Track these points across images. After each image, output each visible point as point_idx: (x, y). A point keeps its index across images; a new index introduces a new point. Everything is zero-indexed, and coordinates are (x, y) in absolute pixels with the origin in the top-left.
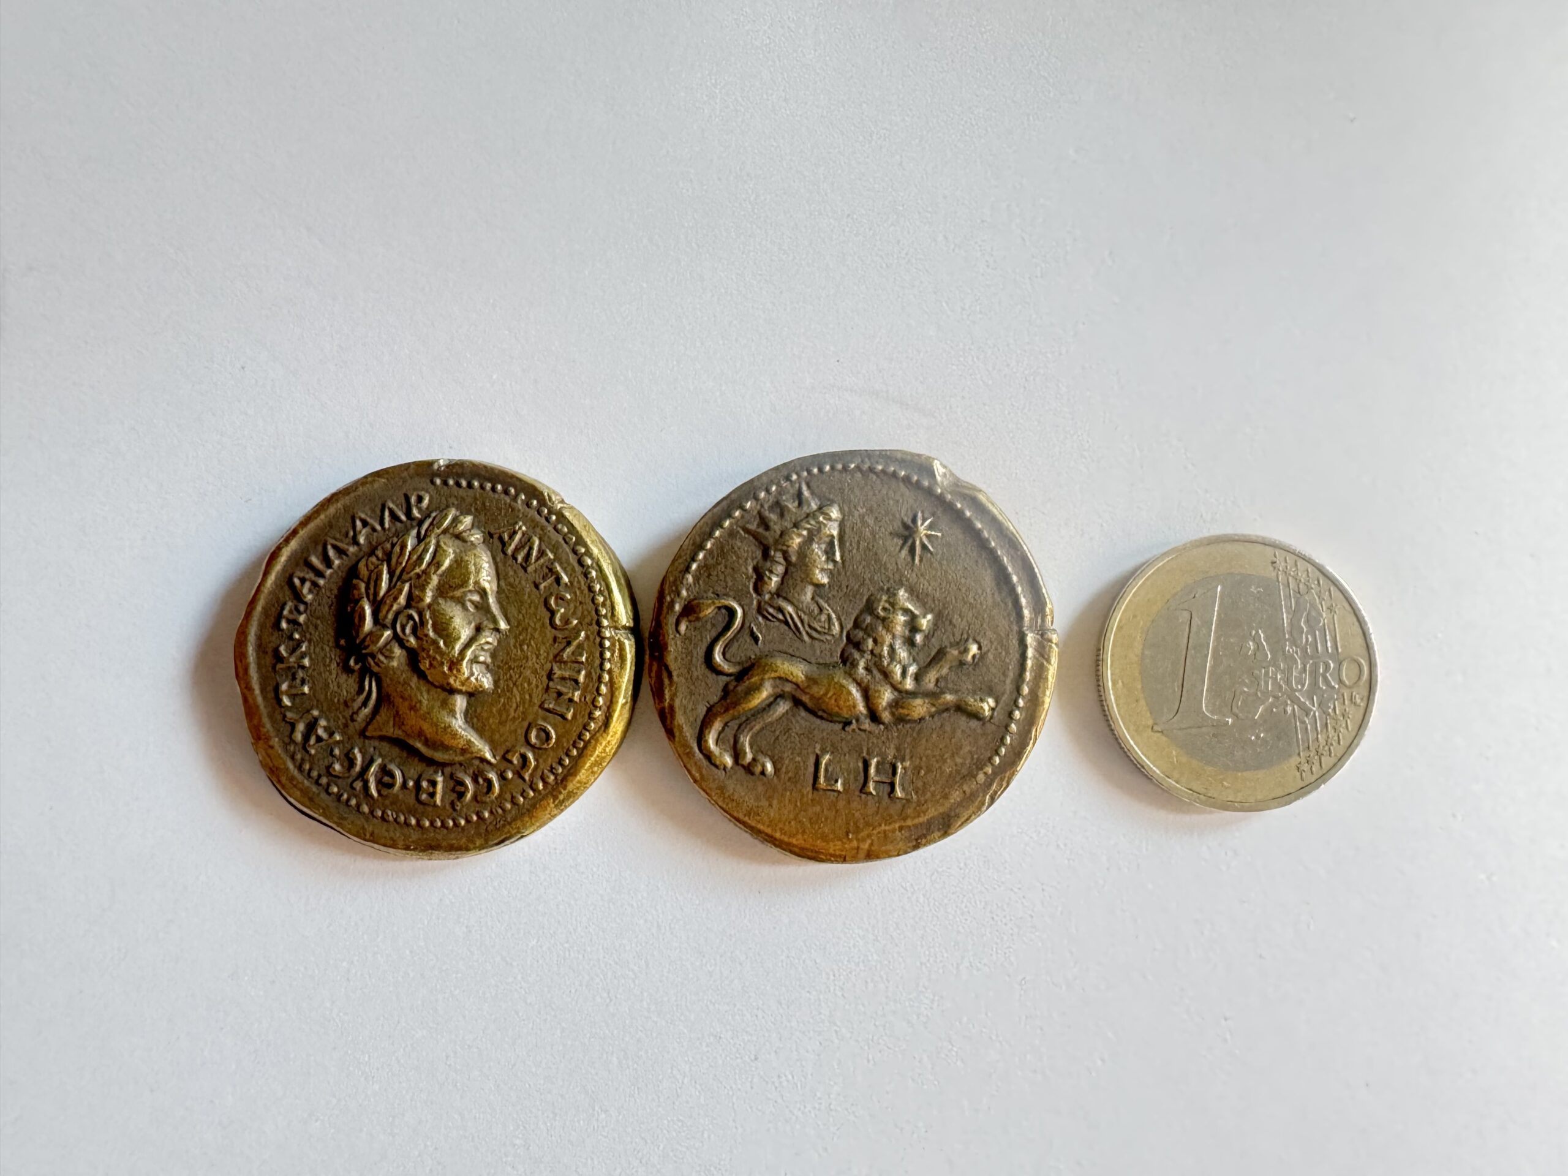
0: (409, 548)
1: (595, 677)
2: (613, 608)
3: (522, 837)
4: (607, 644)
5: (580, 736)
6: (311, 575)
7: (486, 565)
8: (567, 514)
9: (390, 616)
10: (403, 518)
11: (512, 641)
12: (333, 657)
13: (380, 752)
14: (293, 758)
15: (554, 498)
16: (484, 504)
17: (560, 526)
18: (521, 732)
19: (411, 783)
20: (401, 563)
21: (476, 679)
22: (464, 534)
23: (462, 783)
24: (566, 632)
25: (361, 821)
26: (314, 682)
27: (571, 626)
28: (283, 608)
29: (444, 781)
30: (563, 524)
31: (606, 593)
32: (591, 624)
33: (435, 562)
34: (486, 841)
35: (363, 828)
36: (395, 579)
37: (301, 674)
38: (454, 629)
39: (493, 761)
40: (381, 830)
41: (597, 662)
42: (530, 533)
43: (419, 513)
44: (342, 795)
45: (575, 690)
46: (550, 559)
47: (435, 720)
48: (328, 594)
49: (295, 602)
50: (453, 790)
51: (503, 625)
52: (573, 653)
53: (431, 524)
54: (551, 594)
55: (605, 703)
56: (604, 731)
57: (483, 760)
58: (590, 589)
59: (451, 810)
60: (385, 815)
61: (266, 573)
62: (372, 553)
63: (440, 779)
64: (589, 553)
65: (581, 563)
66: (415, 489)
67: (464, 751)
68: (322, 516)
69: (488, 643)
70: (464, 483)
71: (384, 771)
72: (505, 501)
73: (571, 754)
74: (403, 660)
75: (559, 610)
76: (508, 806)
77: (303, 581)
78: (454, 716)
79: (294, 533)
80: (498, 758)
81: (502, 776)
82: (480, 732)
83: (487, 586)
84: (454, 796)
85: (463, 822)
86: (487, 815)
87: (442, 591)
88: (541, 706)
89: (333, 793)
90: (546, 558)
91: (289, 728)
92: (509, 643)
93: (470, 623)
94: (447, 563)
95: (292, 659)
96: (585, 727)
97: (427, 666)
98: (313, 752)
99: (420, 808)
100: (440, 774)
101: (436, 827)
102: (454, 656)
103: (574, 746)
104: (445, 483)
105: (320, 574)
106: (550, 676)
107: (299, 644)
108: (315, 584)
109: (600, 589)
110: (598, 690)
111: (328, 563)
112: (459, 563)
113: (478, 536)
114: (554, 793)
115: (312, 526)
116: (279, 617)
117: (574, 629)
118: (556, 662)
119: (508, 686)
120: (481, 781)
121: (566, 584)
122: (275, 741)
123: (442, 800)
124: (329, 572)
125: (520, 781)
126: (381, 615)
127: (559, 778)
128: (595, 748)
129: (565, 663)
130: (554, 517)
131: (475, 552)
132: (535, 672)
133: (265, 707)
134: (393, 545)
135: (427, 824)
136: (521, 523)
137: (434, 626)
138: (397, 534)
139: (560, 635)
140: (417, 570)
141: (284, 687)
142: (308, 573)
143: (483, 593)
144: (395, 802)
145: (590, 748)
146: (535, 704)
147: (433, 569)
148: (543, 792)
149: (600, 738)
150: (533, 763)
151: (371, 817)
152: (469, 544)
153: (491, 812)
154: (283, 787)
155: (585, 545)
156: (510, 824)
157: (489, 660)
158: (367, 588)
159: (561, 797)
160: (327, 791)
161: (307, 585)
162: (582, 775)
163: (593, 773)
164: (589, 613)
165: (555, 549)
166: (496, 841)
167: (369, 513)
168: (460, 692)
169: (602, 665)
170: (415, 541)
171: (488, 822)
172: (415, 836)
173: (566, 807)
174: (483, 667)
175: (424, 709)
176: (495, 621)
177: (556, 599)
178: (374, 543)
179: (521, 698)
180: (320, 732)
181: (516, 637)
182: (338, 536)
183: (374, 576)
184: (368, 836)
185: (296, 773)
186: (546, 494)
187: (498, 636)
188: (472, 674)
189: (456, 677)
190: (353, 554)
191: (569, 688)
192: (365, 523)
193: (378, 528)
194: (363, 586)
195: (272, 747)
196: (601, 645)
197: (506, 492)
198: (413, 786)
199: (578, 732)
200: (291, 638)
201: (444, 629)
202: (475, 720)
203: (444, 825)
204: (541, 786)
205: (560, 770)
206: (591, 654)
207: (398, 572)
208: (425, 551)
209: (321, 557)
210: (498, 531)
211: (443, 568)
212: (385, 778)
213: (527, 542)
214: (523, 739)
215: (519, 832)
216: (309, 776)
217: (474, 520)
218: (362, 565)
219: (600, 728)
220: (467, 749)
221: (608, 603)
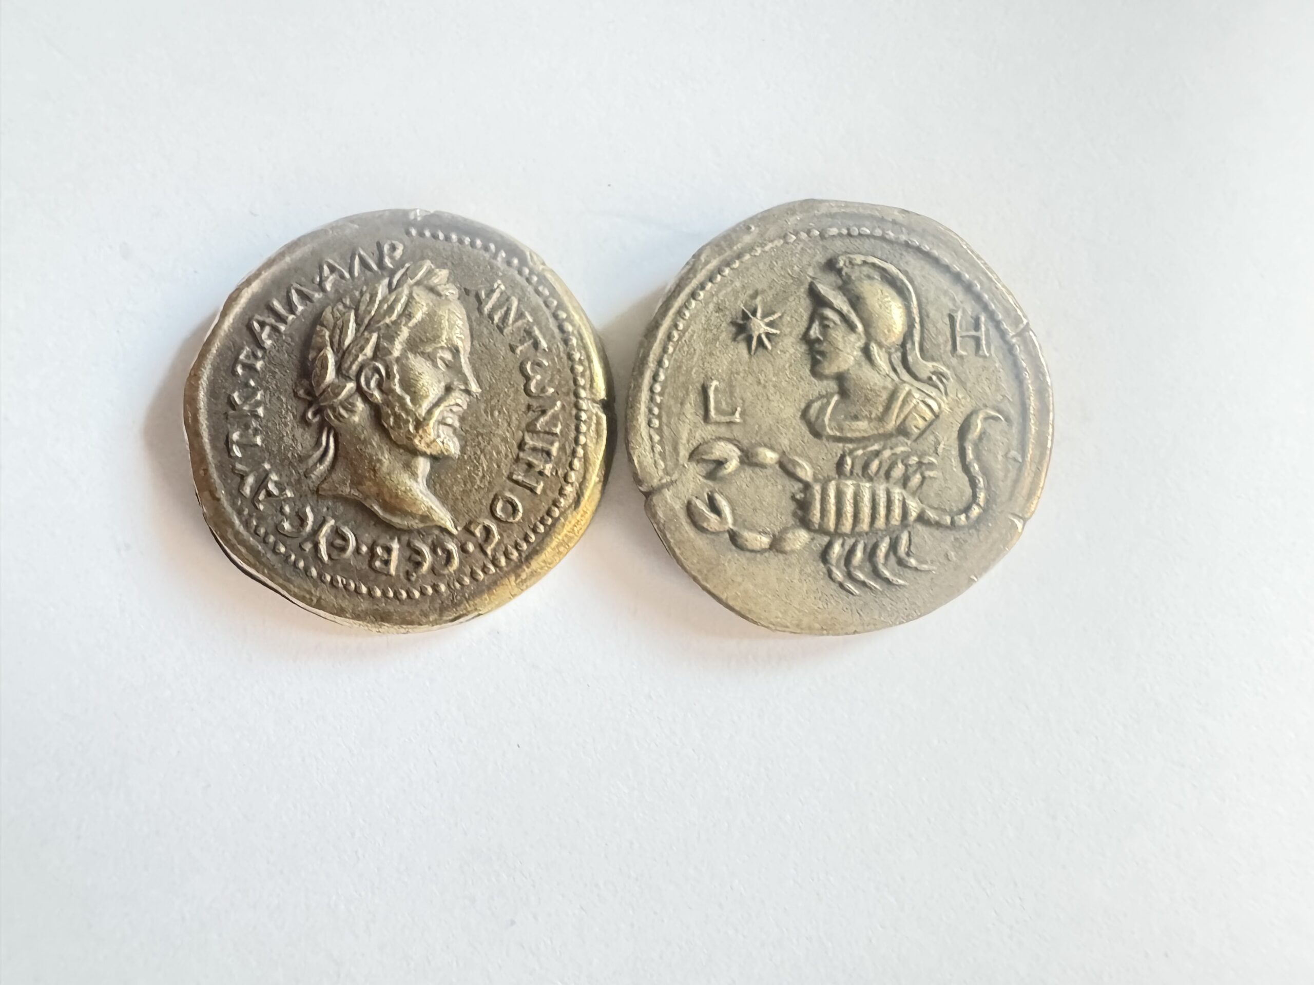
0: (379, 297)
1: (568, 451)
2: (592, 380)
3: (479, 615)
4: (584, 416)
5: (549, 513)
6: (272, 320)
7: (460, 323)
8: (549, 276)
9: (355, 367)
10: (375, 267)
11: (483, 406)
12: (289, 409)
13: (333, 513)
14: (240, 513)
15: (535, 258)
16: (461, 259)
17: (541, 288)
18: (487, 503)
19: (364, 549)
20: (370, 312)
21: (443, 443)
22: (439, 287)
23: (419, 552)
24: (541, 401)
25: (308, 585)
26: (267, 433)
27: (547, 394)
28: (239, 354)
29: (399, 549)
30: (545, 286)
31: (586, 363)
32: (568, 394)
33: (407, 314)
34: (441, 615)
35: (310, 593)
36: (362, 329)
37: (254, 424)
38: (423, 385)
39: (454, 532)
40: (329, 597)
41: (572, 435)
42: (509, 293)
43: (391, 263)
44: (290, 556)
45: (546, 462)
46: (528, 321)
47: (396, 482)
48: (289, 340)
49: (252, 346)
50: (409, 559)
51: (474, 387)
52: (547, 423)
53: (405, 274)
54: (528, 359)
55: (577, 480)
56: (575, 508)
57: (444, 530)
58: (570, 357)
59: (405, 581)
60: (335, 583)
61: (224, 314)
62: (340, 300)
63: (395, 546)
64: (569, 319)
65: (561, 329)
66: (388, 239)
67: (425, 518)
68: (288, 259)
69: (458, 405)
70: (441, 236)
71: (337, 532)
72: (484, 257)
73: (538, 531)
74: (366, 414)
75: (534, 377)
76: (467, 580)
77: (262, 325)
78: (417, 482)
79: (257, 275)
80: (459, 529)
81: (463, 549)
82: (443, 499)
83: (460, 344)
84: (409, 567)
85: (417, 594)
86: (443, 588)
87: (413, 345)
88: (510, 478)
89: (280, 553)
90: (525, 321)
91: (238, 479)
92: (479, 407)
93: (439, 382)
94: (418, 316)
95: (246, 408)
96: (555, 503)
97: (391, 423)
98: (261, 507)
99: (372, 576)
100: (396, 540)
101: (388, 598)
102: (420, 415)
103: (542, 521)
104: (421, 234)
105: (282, 320)
106: (521, 446)
107: (255, 391)
108: (275, 329)
109: (580, 359)
110: (571, 465)
111: (291, 309)
112: (431, 318)
113: (451, 291)
114: (519, 571)
115: (275, 269)
116: (236, 360)
117: (549, 397)
118: (528, 431)
119: (475, 453)
120: (439, 552)
121: (544, 350)
122: (222, 494)
123: (397, 569)
124: (291, 317)
125: (481, 556)
126: (346, 365)
127: (524, 555)
128: (563, 525)
129: (538, 433)
130: (535, 279)
131: (450, 307)
132: (504, 440)
133: (213, 457)
134: (362, 294)
135: (378, 593)
136: (499, 282)
137: (401, 381)
138: (366, 283)
139: (535, 404)
140: (387, 320)
141: (235, 436)
142: (269, 317)
143: (455, 351)
144: (347, 570)
145: (559, 526)
146: (503, 474)
147: (404, 320)
148: (506, 569)
149: (570, 516)
150: (497, 537)
151: (319, 581)
152: (444, 298)
153: (448, 586)
154: (227, 542)
155: (566, 310)
156: (467, 600)
157: (457, 424)
158: (331, 337)
159: (524, 576)
160: (274, 551)
161: (267, 329)
162: (547, 553)
163: (559, 553)
164: (567, 382)
165: (534, 311)
166: (451, 618)
167: (338, 260)
168: (424, 454)
169: (576, 441)
170: (387, 291)
171: (445, 595)
172: (364, 605)
173: (527, 587)
174: (450, 431)
175: (384, 469)
176: (466, 382)
177: (532, 364)
178: (341, 291)
179: (488, 466)
180: (271, 487)
181: (487, 402)
182: (303, 279)
183: (339, 323)
184: (315, 600)
185: (241, 529)
186: (528, 254)
187: (468, 400)
188: (439, 436)
189: (421, 437)
190: (319, 299)
191: (541, 461)
192: (332, 269)
193: (347, 275)
194: (327, 334)
195: (218, 500)
196: (578, 418)
197: (486, 248)
198: (367, 553)
199: (546, 507)
200: (247, 385)
201: (409, 385)
202: (438, 486)
203: (397, 595)
204: (503, 561)
205: (525, 546)
206: (566, 426)
207: (366, 321)
208: (396, 301)
209: (284, 301)
210: (473, 288)
211: (414, 321)
212: (338, 541)
213: (505, 301)
214: (486, 512)
215: (476, 609)
216: (256, 533)
217: (450, 273)
218: (328, 314)
219: (570, 507)
220: (427, 516)
221: (588, 373)
